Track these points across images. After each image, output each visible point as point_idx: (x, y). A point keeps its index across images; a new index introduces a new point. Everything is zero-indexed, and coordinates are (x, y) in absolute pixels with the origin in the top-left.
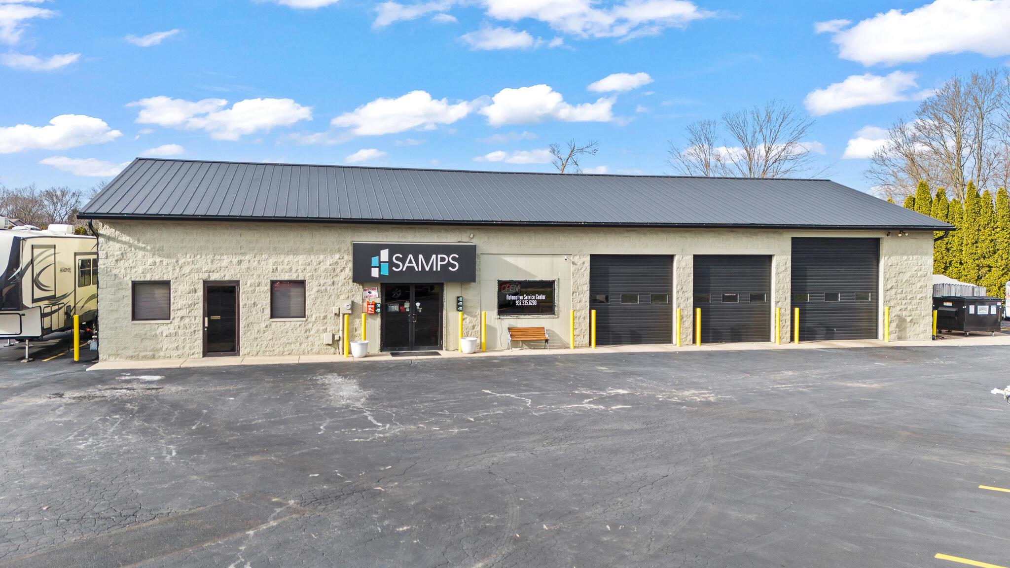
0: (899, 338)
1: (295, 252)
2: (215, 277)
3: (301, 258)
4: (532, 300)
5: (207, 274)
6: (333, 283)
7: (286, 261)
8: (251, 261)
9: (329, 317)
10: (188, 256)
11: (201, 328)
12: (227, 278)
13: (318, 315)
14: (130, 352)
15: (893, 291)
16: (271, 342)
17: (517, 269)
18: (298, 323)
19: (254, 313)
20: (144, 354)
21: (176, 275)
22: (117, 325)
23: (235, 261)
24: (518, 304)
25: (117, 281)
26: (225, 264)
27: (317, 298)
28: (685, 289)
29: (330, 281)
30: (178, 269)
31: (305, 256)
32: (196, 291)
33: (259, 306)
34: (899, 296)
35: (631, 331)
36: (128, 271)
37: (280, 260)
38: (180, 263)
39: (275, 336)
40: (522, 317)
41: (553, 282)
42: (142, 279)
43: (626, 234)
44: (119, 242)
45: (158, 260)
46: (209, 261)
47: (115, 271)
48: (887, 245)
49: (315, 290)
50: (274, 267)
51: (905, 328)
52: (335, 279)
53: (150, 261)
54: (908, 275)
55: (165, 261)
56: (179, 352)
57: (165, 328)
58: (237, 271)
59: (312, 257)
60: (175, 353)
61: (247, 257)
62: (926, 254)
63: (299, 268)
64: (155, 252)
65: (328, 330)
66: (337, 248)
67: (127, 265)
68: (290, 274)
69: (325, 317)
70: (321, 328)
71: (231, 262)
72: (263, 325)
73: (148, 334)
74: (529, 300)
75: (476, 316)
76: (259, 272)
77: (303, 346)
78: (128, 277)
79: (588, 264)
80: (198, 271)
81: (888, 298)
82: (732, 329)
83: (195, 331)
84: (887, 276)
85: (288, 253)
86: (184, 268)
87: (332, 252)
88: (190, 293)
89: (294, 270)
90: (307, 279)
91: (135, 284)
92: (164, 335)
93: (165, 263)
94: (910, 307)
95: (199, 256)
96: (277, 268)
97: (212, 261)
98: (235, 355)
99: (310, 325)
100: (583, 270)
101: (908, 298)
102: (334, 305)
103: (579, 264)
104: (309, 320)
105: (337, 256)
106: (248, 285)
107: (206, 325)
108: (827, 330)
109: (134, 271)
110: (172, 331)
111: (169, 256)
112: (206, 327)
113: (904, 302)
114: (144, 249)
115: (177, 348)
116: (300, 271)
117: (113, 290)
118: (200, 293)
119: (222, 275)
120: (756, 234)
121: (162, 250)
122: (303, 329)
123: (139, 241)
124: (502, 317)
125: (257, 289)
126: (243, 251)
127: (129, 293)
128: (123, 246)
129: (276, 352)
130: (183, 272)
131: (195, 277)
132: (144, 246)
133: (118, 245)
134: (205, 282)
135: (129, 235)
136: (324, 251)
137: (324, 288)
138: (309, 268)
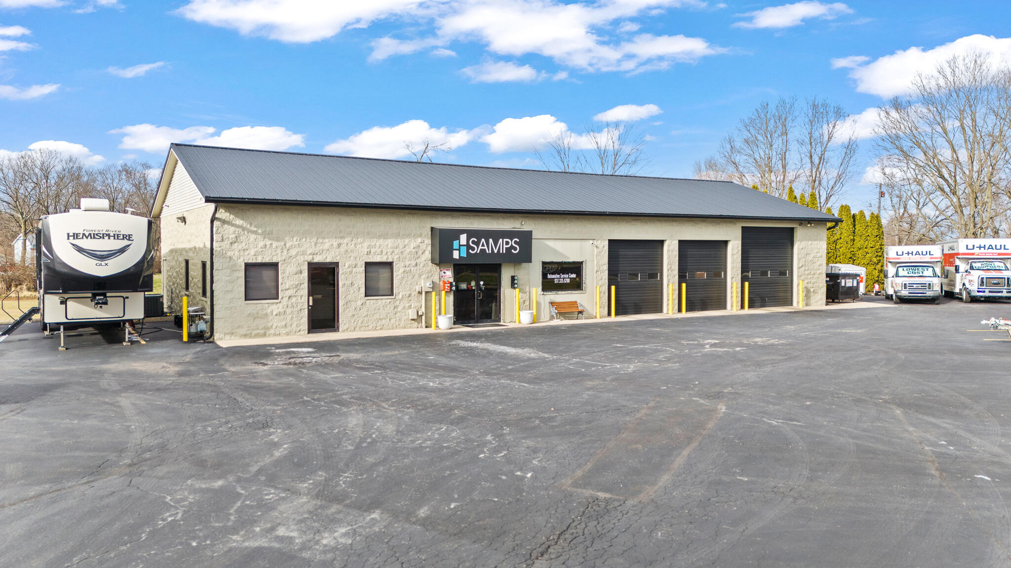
0: (807, 305)
1: (385, 236)
2: (318, 259)
3: (390, 242)
4: (566, 278)
5: (311, 257)
6: (416, 265)
7: (377, 244)
8: (349, 244)
9: (413, 295)
10: (295, 239)
11: (306, 306)
12: (329, 260)
13: (404, 293)
14: (244, 331)
15: (803, 269)
16: (366, 319)
17: (555, 252)
18: (389, 301)
19: (352, 292)
20: (256, 332)
21: (284, 258)
22: (232, 305)
23: (335, 244)
24: (556, 281)
25: (231, 263)
26: (326, 246)
27: (403, 278)
28: (673, 268)
29: (413, 263)
30: (285, 252)
31: (393, 240)
32: (301, 272)
33: (356, 285)
34: (807, 272)
35: (635, 303)
36: (242, 254)
37: (373, 244)
38: (288, 245)
39: (369, 313)
40: (560, 292)
41: (582, 263)
42: (254, 261)
43: (633, 223)
44: (233, 225)
45: (268, 243)
46: (313, 244)
47: (229, 254)
48: (800, 233)
49: (401, 270)
50: (368, 250)
51: (810, 297)
52: (418, 261)
53: (261, 244)
54: (812, 255)
55: (275, 244)
56: (287, 330)
57: (275, 307)
58: (337, 254)
59: (399, 240)
60: (284, 331)
61: (346, 240)
62: (822, 240)
63: (388, 250)
64: (266, 235)
65: (412, 307)
66: (419, 233)
67: (240, 247)
68: (381, 256)
69: (410, 295)
70: (407, 305)
71: (332, 245)
72: (359, 303)
73: (260, 313)
74: (564, 278)
75: (526, 293)
76: (355, 254)
77: (393, 321)
78: (242, 259)
79: (607, 248)
80: (304, 253)
81: (800, 274)
82: (702, 300)
83: (301, 310)
84: (800, 257)
85: (379, 237)
86: (291, 251)
87: (415, 236)
88: (296, 274)
89: (384, 253)
90: (395, 260)
91: (248, 266)
92: (274, 313)
93: (274, 246)
94: (813, 281)
95: (304, 240)
96: (370, 251)
97: (316, 244)
98: (335, 331)
99: (398, 303)
100: (603, 252)
101: (812, 273)
102: (417, 284)
103: (600, 248)
104: (397, 297)
105: (419, 240)
106: (347, 266)
107: (311, 304)
108: (761, 300)
109: (246, 253)
110: (282, 310)
111: (278, 240)
112: (310, 306)
113: (809, 276)
114: (255, 232)
115: (286, 325)
116: (389, 253)
117: (228, 271)
118: (305, 274)
119: (325, 257)
120: (718, 223)
121: (272, 234)
122: (392, 306)
123: (251, 224)
124: (545, 293)
125: (354, 269)
126: (342, 235)
127: (242, 274)
128: (237, 230)
129: (370, 327)
130: (290, 254)
131: (301, 259)
132: (255, 229)
133: (232, 229)
134: (310, 264)
135: (243, 219)
136: (408, 236)
137: (409, 269)
138: (396, 251)
